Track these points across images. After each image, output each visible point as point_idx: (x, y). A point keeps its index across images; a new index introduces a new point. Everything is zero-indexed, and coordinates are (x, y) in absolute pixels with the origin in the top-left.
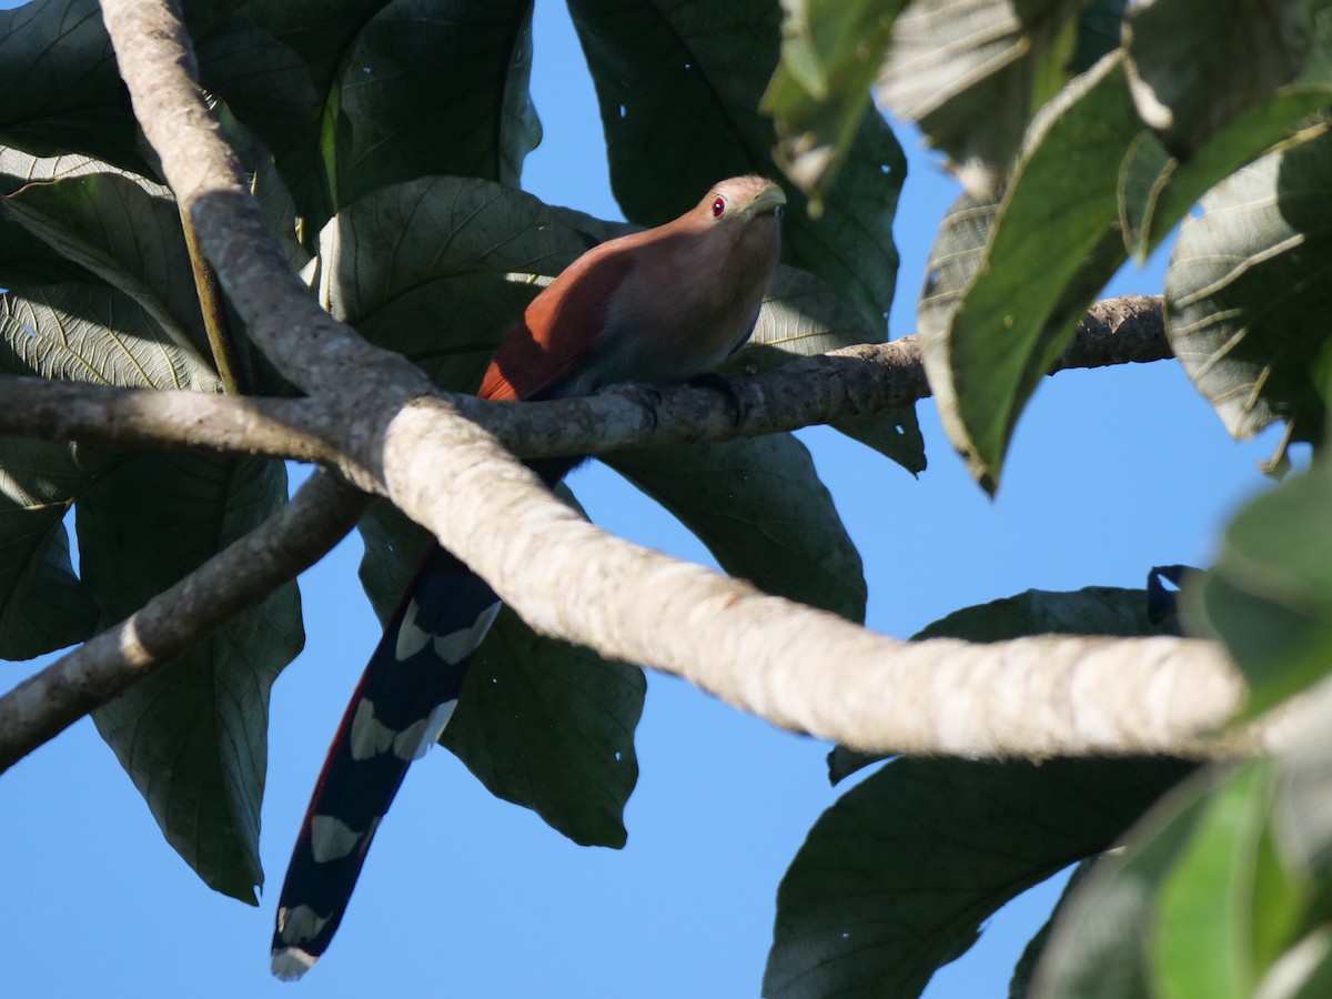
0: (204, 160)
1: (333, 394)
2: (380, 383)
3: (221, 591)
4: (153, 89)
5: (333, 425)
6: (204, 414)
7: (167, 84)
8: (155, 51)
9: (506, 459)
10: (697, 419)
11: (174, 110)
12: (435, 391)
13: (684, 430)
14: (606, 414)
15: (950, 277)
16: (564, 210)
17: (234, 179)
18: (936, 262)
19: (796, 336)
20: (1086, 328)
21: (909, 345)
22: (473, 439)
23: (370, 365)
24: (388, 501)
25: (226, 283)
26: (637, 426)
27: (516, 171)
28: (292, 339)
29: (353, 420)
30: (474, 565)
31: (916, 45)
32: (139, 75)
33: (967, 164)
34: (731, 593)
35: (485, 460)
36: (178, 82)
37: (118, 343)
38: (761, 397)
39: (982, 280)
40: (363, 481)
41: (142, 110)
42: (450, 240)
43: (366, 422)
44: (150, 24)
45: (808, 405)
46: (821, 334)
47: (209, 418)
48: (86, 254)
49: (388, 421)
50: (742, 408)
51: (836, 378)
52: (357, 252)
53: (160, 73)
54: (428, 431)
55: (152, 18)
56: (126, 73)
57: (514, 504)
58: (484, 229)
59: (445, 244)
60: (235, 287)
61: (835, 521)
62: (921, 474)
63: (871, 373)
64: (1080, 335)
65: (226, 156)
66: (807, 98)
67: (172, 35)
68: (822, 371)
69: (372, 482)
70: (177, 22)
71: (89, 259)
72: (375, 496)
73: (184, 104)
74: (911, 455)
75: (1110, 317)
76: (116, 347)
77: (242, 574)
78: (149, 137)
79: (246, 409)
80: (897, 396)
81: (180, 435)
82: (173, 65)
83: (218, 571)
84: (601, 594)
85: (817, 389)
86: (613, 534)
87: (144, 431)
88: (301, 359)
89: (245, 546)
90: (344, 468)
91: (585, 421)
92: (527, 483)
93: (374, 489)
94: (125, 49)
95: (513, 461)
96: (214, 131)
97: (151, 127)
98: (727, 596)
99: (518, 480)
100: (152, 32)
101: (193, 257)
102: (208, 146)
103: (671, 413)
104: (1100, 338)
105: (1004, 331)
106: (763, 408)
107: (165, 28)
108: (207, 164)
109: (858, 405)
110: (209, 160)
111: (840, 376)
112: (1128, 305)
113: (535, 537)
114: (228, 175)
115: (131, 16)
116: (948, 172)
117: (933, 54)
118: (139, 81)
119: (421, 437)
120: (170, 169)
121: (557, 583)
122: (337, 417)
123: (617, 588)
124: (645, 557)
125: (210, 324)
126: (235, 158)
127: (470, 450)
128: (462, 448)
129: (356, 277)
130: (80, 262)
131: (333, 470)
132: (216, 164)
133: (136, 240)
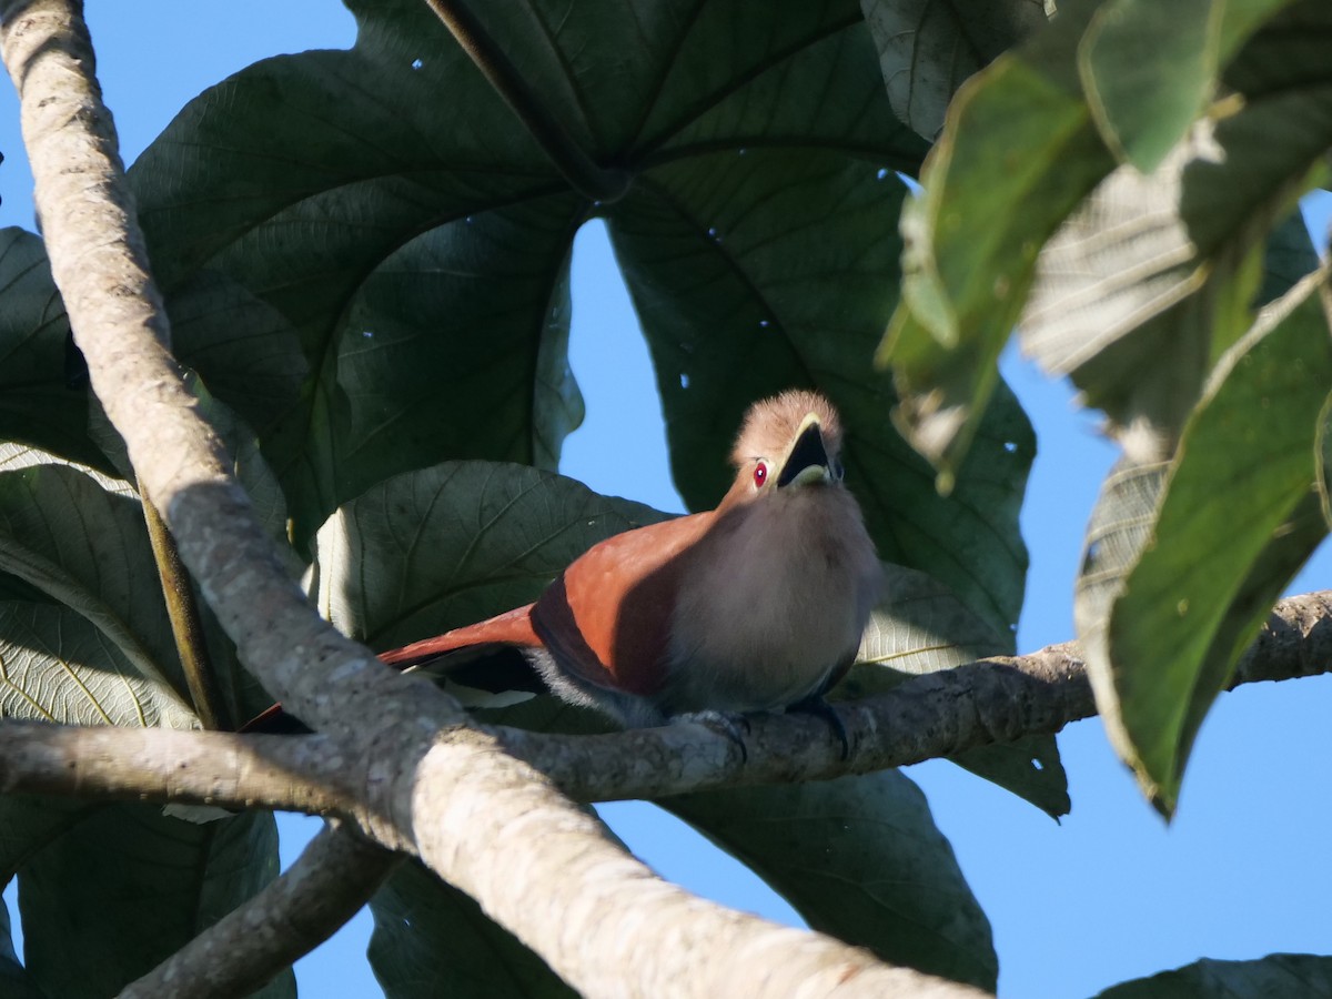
0: (179, 445)
1: (346, 730)
2: (404, 715)
3: (211, 976)
4: (116, 358)
5: (347, 767)
6: (186, 758)
7: (133, 352)
8: (117, 312)
9: (562, 805)
10: (794, 752)
11: (142, 383)
12: (472, 722)
13: (779, 766)
14: (683, 748)
15: (1113, 551)
16: (619, 500)
17: (217, 467)
18: (1097, 532)
19: (907, 651)
20: (1271, 631)
21: (1053, 657)
22: (520, 781)
23: (391, 693)
24: (417, 861)
25: (209, 594)
26: (721, 763)
27: (553, 456)
28: (293, 663)
29: (371, 762)
30: (525, 937)
31: (1065, 280)
32: (98, 341)
33: (1132, 426)
34: (847, 964)
35: (536, 807)
36: (146, 349)
37: (69, 674)
38: (873, 724)
39: (1148, 559)
40: (386, 836)
41: (103, 383)
42: (479, 540)
43: (387, 763)
44: (110, 278)
45: (931, 733)
46: (937, 648)
47: (194, 762)
48: (30, 565)
49: (416, 762)
50: (849, 739)
51: (964, 698)
52: (363, 557)
53: (124, 339)
54: (466, 773)
55: (113, 271)
56: (81, 340)
57: (574, 859)
58: (521, 525)
59: (472, 544)
60: (222, 599)
61: (958, 880)
62: (1064, 818)
63: (1008, 692)
64: (1264, 641)
65: (207, 439)
66: (935, 346)
67: (138, 291)
68: (947, 690)
69: (396, 836)
70: (144, 275)
71: (33, 571)
72: (400, 854)
73: (155, 375)
74: (1052, 796)
75: (1301, 618)
76: (68, 678)
77: (237, 953)
78: (112, 417)
79: (238, 750)
80: (1041, 720)
81: (157, 784)
82: (140, 328)
83: (208, 949)
84: (685, 970)
85: (942, 713)
86: (698, 895)
87: (113, 779)
88: (305, 686)
89: (240, 919)
90: (362, 820)
91: (657, 758)
92: (588, 834)
93: (399, 845)
94: (79, 309)
95: (572, 807)
96: (192, 408)
97: (114, 405)
98: (842, 969)
99: (578, 830)
100: (113, 288)
101: (162, 565)
102: (185, 427)
103: (762, 745)
104: (1287, 644)
105: (1177, 619)
106: (876, 738)
107: (129, 283)
108: (185, 447)
109: (993, 732)
110: (186, 445)
111: (970, 697)
112: (1322, 603)
113: (600, 900)
114: (211, 463)
115: (85, 269)
116: (1108, 436)
117: (1089, 290)
118: (98, 349)
119: (457, 780)
120: (138, 456)
121: (630, 957)
122: (351, 757)
123: (704, 961)
124: (738, 922)
125: (184, 647)
126: (218, 441)
127: (519, 795)
128: (509, 792)
129: (363, 587)
130: (22, 575)
131: (349, 823)
132: (195, 450)
133: (91, 548)
